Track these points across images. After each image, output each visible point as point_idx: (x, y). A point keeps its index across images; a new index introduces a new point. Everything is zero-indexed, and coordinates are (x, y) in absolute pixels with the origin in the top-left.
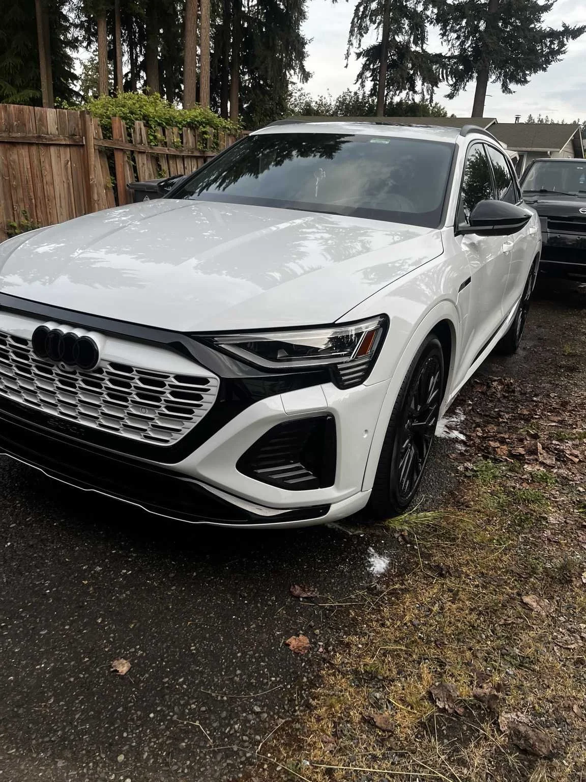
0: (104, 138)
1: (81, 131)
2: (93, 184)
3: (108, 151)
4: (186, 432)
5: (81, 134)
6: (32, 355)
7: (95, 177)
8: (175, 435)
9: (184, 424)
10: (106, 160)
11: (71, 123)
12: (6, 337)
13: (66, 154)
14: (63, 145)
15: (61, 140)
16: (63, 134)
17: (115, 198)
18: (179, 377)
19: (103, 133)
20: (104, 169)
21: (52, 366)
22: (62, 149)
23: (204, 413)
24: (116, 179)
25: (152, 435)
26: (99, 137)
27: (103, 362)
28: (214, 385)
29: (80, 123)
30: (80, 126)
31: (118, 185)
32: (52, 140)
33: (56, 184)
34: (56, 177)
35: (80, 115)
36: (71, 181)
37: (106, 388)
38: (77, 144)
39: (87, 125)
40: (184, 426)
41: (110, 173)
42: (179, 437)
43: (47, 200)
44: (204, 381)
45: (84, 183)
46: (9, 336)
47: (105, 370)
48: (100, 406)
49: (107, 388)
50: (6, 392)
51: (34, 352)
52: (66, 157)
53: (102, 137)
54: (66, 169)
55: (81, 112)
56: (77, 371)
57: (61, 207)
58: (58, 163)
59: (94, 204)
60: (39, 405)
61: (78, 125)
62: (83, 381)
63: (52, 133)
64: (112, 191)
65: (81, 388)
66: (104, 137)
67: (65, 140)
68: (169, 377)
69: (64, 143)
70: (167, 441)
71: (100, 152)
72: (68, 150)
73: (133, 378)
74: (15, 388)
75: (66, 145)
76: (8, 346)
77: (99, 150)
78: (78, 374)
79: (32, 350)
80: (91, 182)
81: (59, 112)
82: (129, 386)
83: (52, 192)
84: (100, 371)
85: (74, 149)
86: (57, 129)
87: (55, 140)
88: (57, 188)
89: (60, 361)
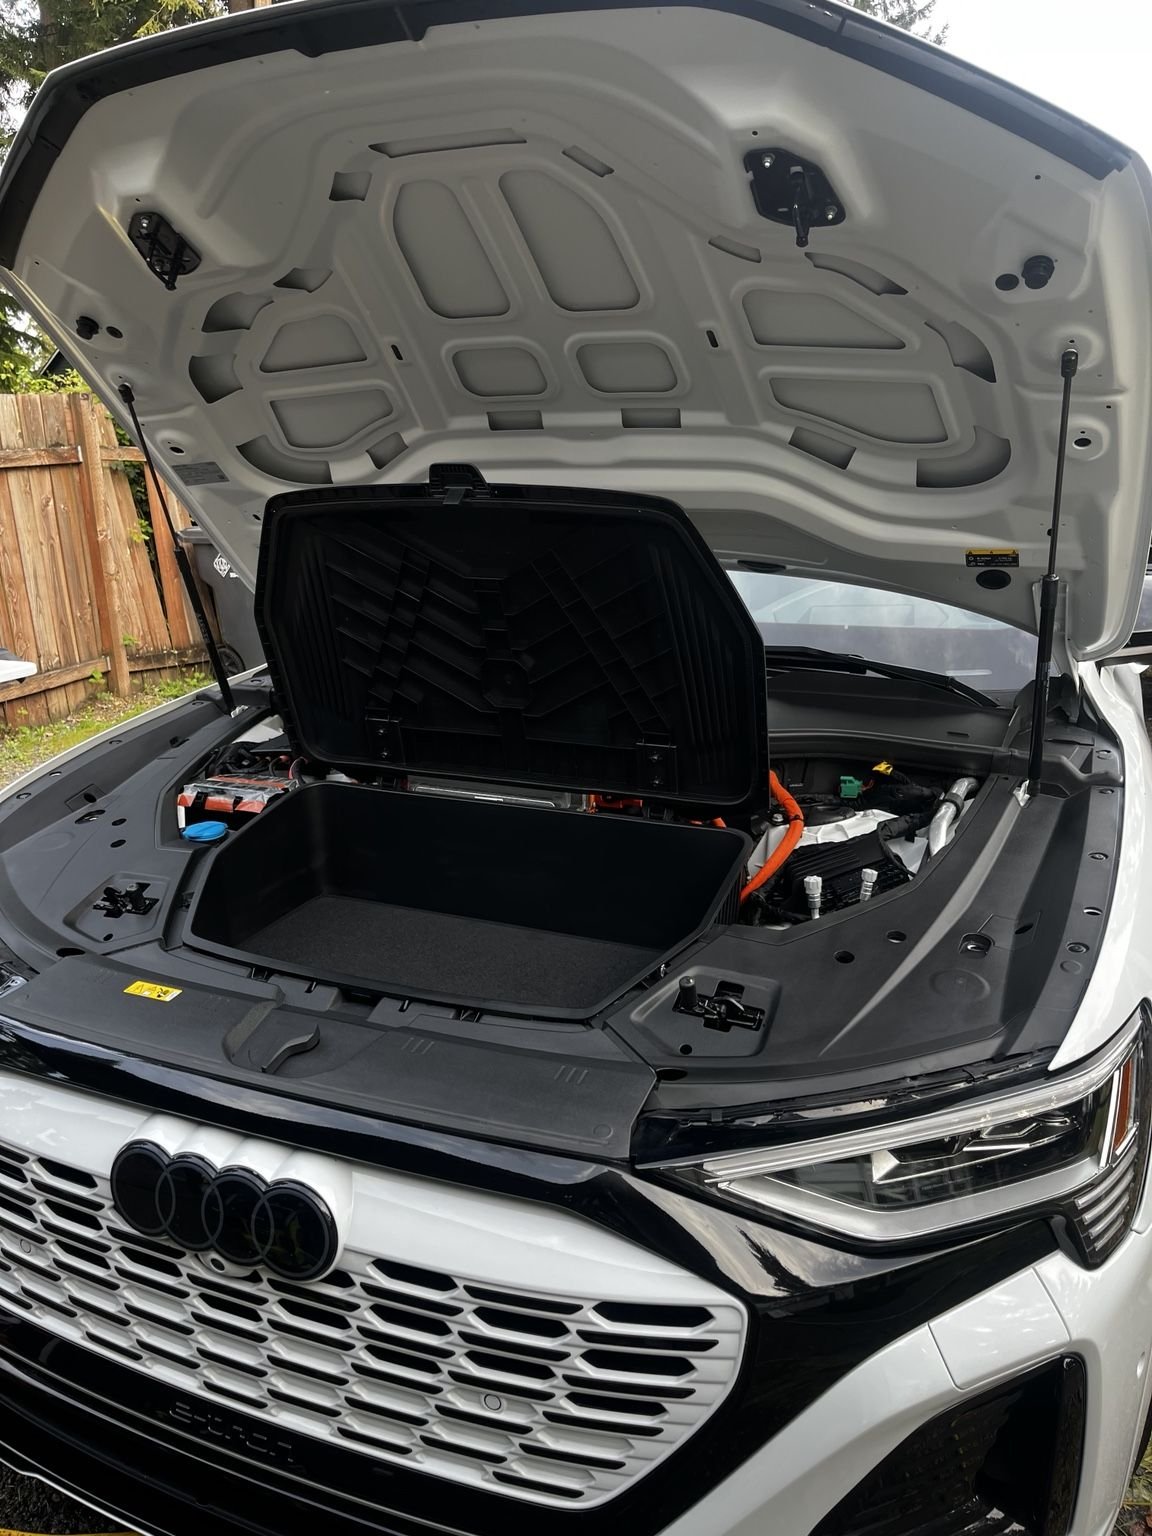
0: (121, 444)
1: (71, 435)
2: (104, 543)
3: (129, 469)
4: (639, 1471)
5: (72, 442)
6: (110, 1217)
7: (108, 525)
8: (601, 1476)
9: (632, 1446)
10: (127, 486)
11: (51, 420)
12: (24, 1160)
13: (44, 485)
14: (36, 466)
15: (32, 457)
16: (34, 445)
17: (152, 562)
18: (611, 1309)
19: (117, 433)
20: (125, 507)
21: (180, 1255)
22: (34, 475)
23: (702, 1416)
24: (150, 525)
25: (525, 1473)
26: (109, 442)
27: (352, 1257)
28: (729, 1325)
29: (68, 418)
30: (69, 425)
31: (156, 537)
32: (12, 460)
33: (24, 549)
34: (25, 539)
35: (69, 403)
36: (57, 541)
37: (363, 1331)
38: (67, 464)
39: (85, 423)
40: (631, 1453)
41: (138, 512)
42: (615, 1486)
43: (6, 586)
44: (696, 1315)
45: (85, 538)
46: (32, 1158)
47: (357, 1279)
48: (341, 1382)
49: (366, 1332)
50: (27, 1307)
51: (115, 1208)
52: (42, 493)
53: (117, 443)
54: (46, 517)
55: (69, 396)
56: (264, 1277)
57: (38, 595)
58: (26, 506)
59: (110, 581)
60: (136, 1358)
61: (64, 424)
62: (285, 1304)
63: (12, 445)
64: (145, 549)
65: (276, 1325)
66: (119, 440)
67: (39, 456)
68: (578, 1308)
69: (38, 463)
70: (574, 1494)
71: (114, 472)
72: (47, 474)
73: (458, 1311)
74: (57, 1299)
75: (42, 467)
76: (29, 1184)
77: (111, 468)
78: (265, 1285)
79: (108, 1204)
80: (100, 538)
81: (23, 398)
82: (441, 1329)
83: (18, 567)
84: (342, 1279)
85: (58, 473)
86: (21, 435)
87: (19, 459)
88: (28, 558)
89: (207, 1249)
